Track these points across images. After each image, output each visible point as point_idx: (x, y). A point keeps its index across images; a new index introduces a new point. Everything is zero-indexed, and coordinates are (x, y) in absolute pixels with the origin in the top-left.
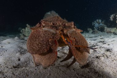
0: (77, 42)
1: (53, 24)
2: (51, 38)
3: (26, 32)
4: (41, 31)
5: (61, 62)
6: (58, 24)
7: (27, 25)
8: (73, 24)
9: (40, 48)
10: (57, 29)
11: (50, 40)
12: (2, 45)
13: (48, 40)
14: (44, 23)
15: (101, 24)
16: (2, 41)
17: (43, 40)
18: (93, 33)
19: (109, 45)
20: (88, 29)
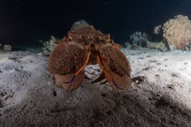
0: (112, 61)
1: (83, 37)
2: (76, 55)
3: (51, 46)
4: (67, 45)
5: (91, 83)
6: (88, 37)
7: (52, 37)
8: (109, 37)
9: (63, 66)
10: (86, 44)
11: (75, 57)
12: (22, 65)
13: (73, 58)
14: (71, 36)
15: (141, 38)
16: (21, 58)
17: (67, 57)
18: (133, 48)
19: (166, 66)
20: (126, 44)
